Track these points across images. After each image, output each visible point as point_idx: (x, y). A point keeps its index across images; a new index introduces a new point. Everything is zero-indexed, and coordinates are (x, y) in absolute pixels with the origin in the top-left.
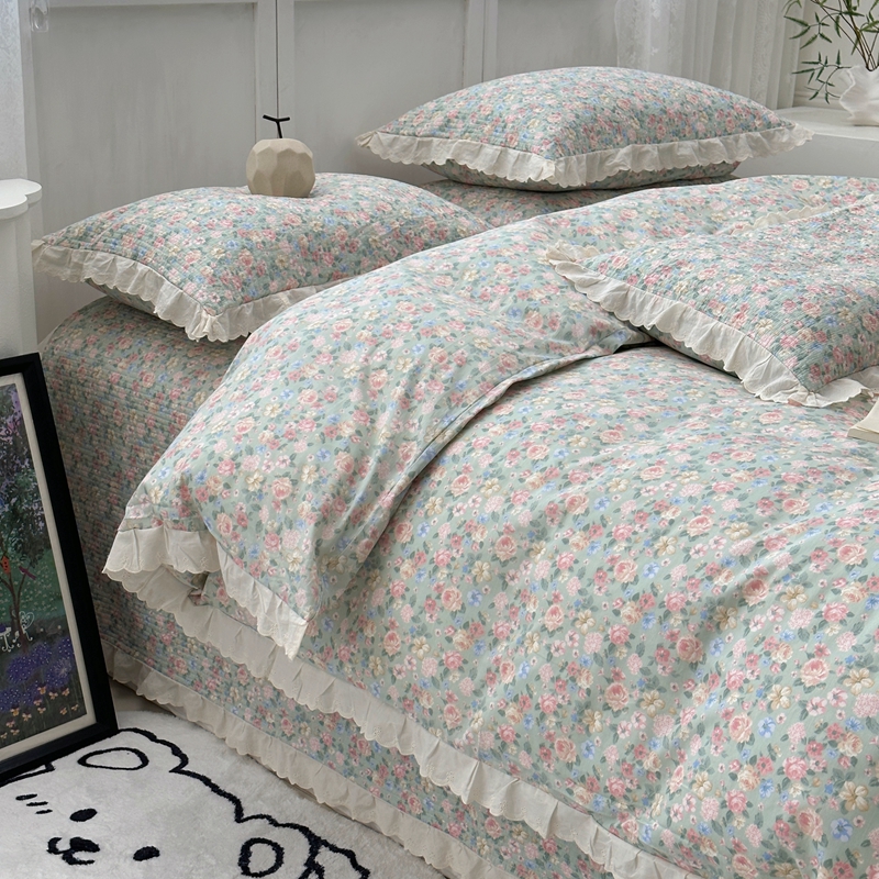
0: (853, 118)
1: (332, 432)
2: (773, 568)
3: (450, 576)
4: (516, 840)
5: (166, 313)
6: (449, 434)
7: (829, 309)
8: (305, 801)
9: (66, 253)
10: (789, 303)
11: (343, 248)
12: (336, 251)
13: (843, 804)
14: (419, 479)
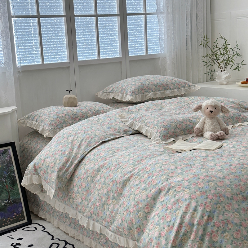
0: (219, 83)
1: (64, 153)
2: (134, 173)
3: (83, 181)
4: (102, 238)
5: (40, 132)
6: (87, 152)
7: (169, 124)
8: (67, 236)
9: (24, 121)
10: (161, 123)
11: (81, 117)
12: (79, 118)
13: (139, 216)
14: (80, 162)
